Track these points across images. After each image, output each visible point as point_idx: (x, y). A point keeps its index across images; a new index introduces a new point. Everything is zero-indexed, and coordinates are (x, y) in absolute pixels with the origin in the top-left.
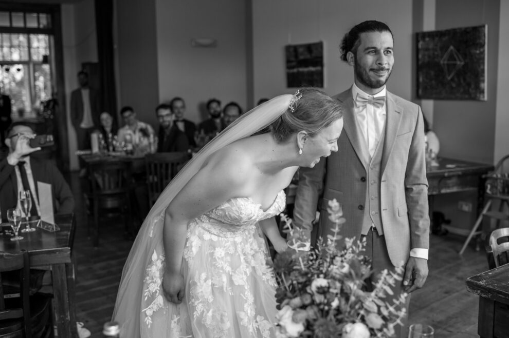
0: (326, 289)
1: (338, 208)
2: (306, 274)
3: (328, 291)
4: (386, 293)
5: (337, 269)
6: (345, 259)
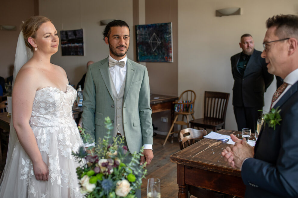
0: (107, 164)
1: (110, 121)
2: (95, 157)
3: (108, 165)
4: (136, 163)
5: (111, 153)
6: (114, 148)
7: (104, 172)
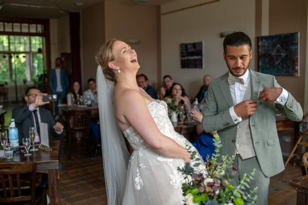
0: (212, 184)
1: (218, 139)
2: (200, 175)
3: (214, 185)
4: (245, 186)
5: (218, 173)
6: (222, 167)
7: (209, 192)
